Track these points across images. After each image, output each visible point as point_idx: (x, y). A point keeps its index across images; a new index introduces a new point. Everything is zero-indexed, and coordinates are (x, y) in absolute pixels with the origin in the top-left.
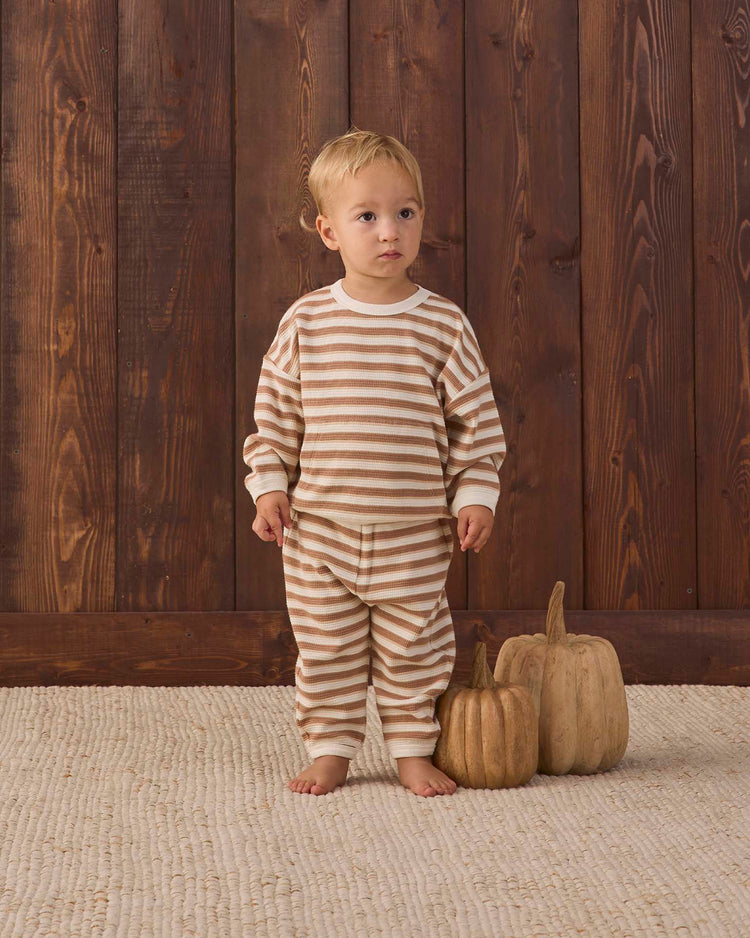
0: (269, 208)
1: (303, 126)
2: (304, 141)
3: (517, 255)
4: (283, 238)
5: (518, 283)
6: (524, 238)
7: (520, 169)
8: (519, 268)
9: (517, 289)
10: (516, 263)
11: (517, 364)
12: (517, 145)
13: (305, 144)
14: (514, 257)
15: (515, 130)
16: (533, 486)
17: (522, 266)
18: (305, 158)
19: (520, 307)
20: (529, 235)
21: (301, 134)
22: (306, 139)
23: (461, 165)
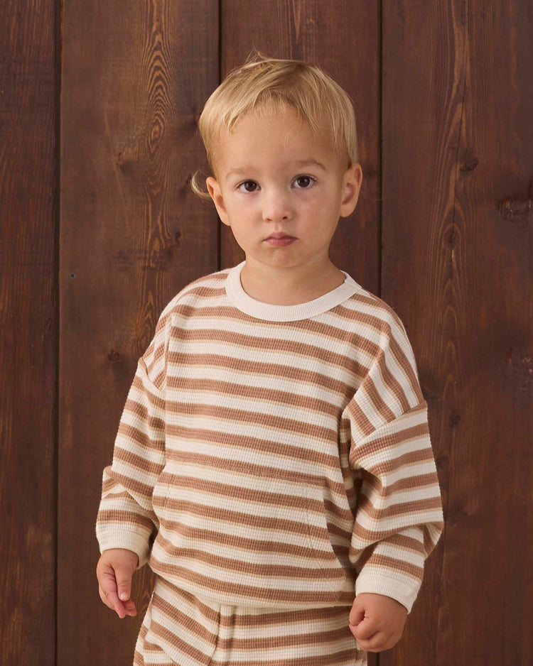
0: (107, 125)
1: (155, 13)
2: (156, 33)
3: (452, 193)
4: (126, 168)
5: (452, 231)
6: (461, 170)
7: (456, 74)
8: (454, 211)
9: (451, 240)
10: (450, 204)
11: (450, 345)
12: (453, 41)
13: (158, 38)
14: (447, 195)
15: (451, 19)
16: (470, 514)
17: (459, 208)
18: (158, 57)
19: (455, 265)
20: (469, 167)
21: (152, 24)
22: (159, 31)
23: (375, 67)
